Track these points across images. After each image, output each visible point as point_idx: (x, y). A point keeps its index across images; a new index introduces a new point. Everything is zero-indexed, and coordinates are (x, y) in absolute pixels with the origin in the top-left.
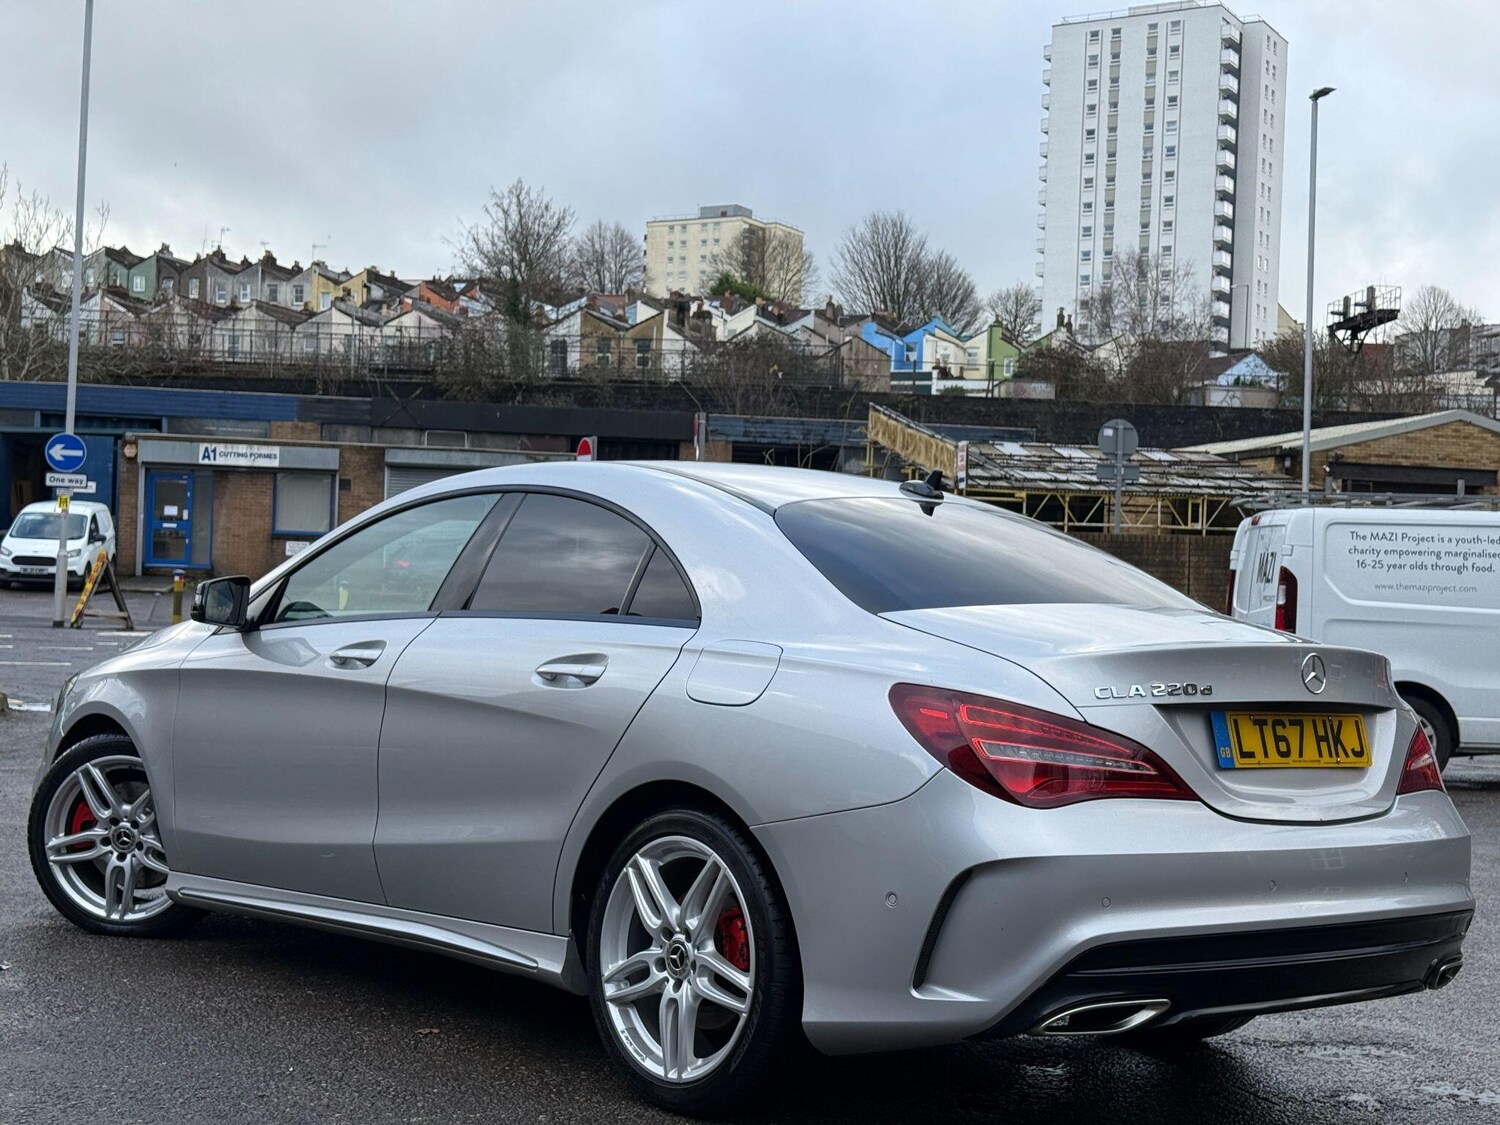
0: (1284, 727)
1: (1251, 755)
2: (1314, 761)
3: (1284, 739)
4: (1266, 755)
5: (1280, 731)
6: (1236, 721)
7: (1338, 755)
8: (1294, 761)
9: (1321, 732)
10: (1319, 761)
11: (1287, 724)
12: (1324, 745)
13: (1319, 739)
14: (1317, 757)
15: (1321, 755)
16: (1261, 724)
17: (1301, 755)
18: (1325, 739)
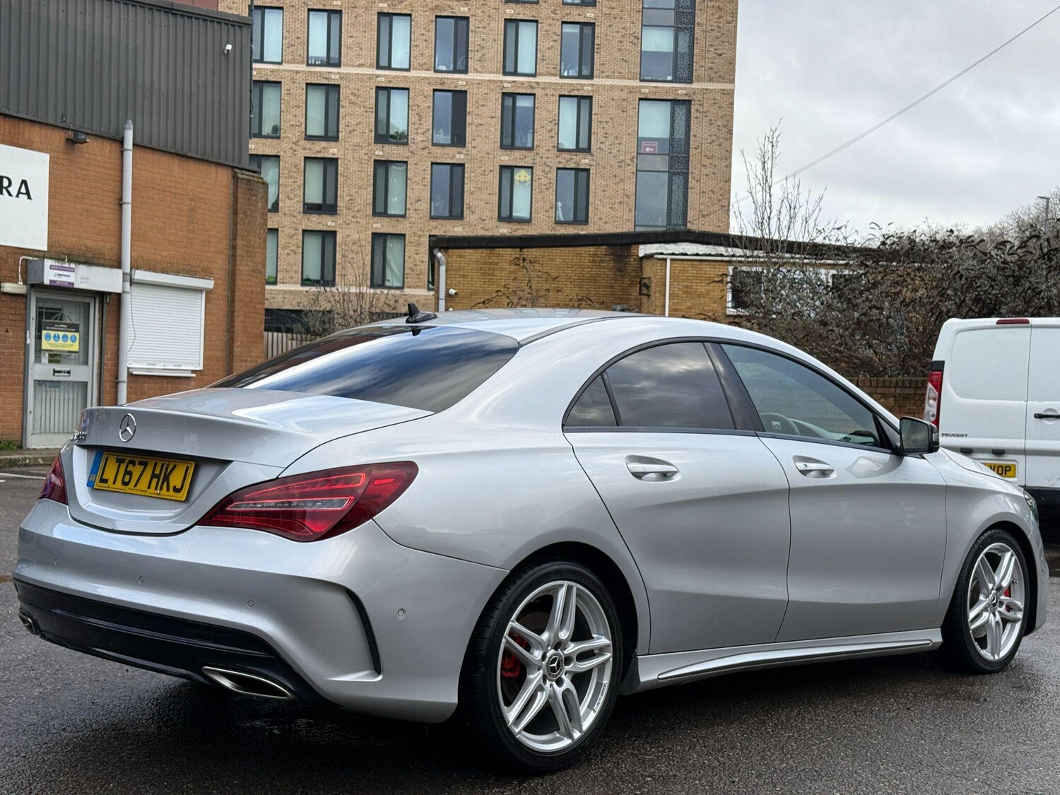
0: (134, 465)
1: (105, 481)
2: (142, 491)
3: (130, 473)
4: (114, 483)
5: (130, 468)
6: (107, 459)
7: (161, 489)
8: (129, 489)
9: (157, 472)
10: (146, 491)
11: (137, 463)
12: (155, 481)
13: (153, 476)
14: (146, 489)
15: (149, 487)
16: (120, 461)
17: (135, 486)
18: (158, 477)
